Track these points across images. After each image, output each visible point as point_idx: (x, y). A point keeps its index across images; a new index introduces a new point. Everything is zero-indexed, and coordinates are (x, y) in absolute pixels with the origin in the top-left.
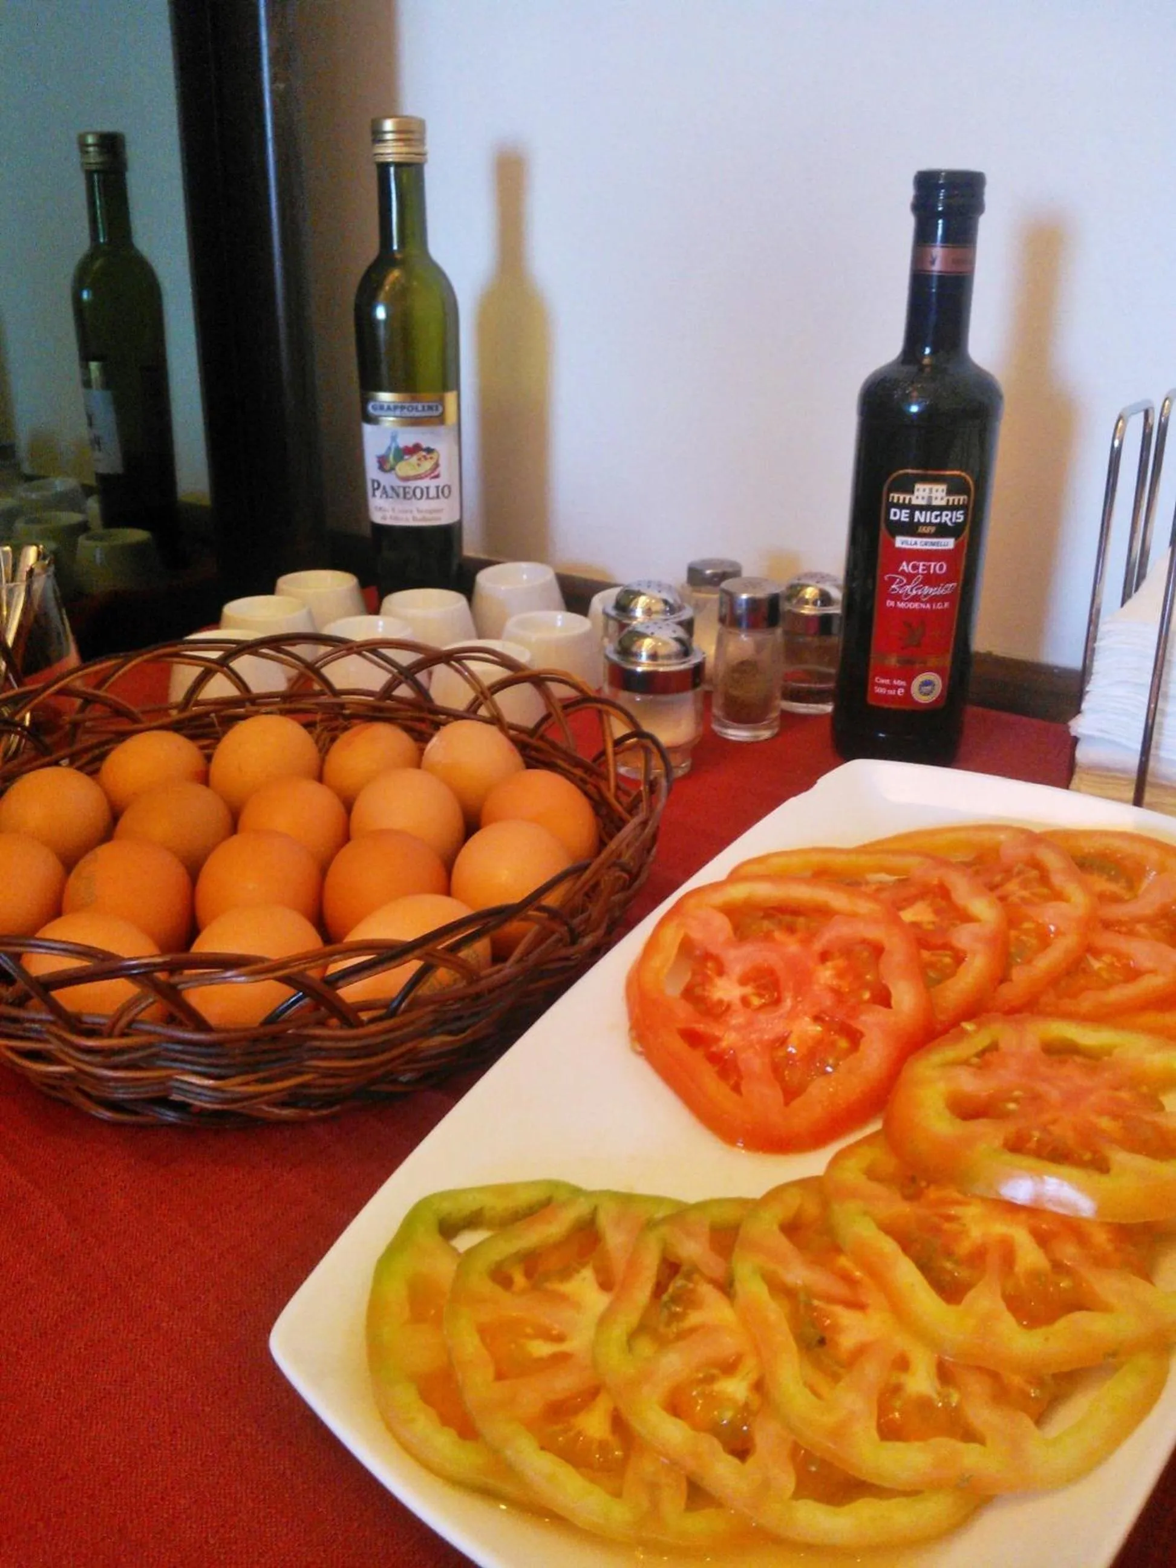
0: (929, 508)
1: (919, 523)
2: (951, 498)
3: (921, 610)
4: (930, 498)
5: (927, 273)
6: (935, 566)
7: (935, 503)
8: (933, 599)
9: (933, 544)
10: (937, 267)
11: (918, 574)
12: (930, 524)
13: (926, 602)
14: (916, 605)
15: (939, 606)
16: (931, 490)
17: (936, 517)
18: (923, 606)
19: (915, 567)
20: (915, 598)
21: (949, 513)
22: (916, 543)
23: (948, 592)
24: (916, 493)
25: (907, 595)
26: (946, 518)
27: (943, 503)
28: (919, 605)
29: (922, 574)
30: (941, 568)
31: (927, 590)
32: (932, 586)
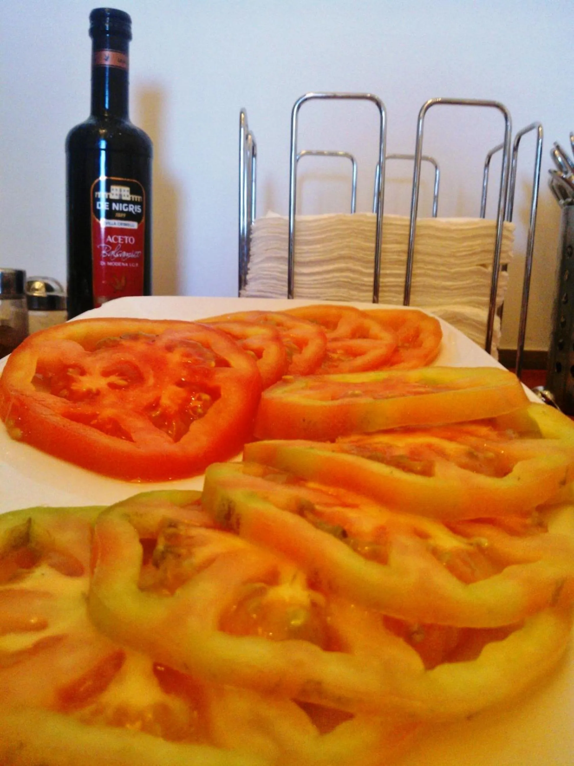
0: (120, 201)
1: (116, 211)
2: (133, 197)
3: (122, 267)
4: (121, 195)
5: (102, 66)
6: (128, 239)
7: (124, 198)
8: (129, 260)
9: (125, 225)
10: (108, 63)
11: (118, 243)
12: (122, 212)
13: (125, 262)
14: (119, 264)
15: (132, 265)
16: (121, 190)
17: (126, 207)
18: (123, 264)
19: (116, 239)
20: (119, 260)
21: (132, 205)
22: (115, 224)
23: (137, 256)
24: (112, 192)
25: (113, 257)
26: (132, 208)
27: (128, 199)
28: (121, 264)
29: (121, 244)
30: (132, 240)
31: (124, 254)
32: (128, 251)
